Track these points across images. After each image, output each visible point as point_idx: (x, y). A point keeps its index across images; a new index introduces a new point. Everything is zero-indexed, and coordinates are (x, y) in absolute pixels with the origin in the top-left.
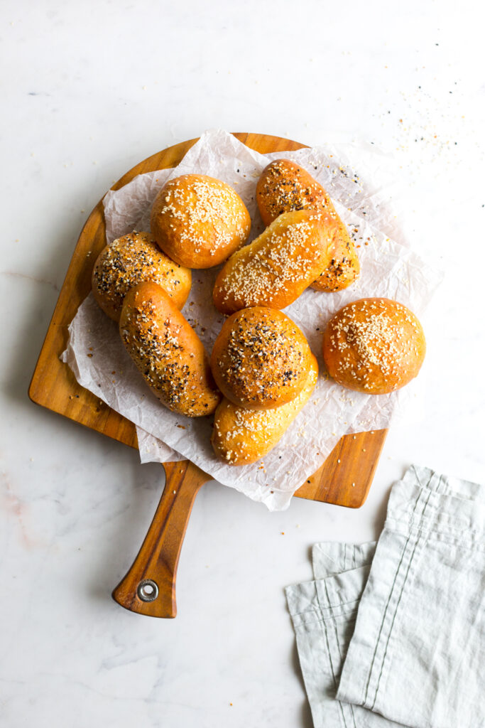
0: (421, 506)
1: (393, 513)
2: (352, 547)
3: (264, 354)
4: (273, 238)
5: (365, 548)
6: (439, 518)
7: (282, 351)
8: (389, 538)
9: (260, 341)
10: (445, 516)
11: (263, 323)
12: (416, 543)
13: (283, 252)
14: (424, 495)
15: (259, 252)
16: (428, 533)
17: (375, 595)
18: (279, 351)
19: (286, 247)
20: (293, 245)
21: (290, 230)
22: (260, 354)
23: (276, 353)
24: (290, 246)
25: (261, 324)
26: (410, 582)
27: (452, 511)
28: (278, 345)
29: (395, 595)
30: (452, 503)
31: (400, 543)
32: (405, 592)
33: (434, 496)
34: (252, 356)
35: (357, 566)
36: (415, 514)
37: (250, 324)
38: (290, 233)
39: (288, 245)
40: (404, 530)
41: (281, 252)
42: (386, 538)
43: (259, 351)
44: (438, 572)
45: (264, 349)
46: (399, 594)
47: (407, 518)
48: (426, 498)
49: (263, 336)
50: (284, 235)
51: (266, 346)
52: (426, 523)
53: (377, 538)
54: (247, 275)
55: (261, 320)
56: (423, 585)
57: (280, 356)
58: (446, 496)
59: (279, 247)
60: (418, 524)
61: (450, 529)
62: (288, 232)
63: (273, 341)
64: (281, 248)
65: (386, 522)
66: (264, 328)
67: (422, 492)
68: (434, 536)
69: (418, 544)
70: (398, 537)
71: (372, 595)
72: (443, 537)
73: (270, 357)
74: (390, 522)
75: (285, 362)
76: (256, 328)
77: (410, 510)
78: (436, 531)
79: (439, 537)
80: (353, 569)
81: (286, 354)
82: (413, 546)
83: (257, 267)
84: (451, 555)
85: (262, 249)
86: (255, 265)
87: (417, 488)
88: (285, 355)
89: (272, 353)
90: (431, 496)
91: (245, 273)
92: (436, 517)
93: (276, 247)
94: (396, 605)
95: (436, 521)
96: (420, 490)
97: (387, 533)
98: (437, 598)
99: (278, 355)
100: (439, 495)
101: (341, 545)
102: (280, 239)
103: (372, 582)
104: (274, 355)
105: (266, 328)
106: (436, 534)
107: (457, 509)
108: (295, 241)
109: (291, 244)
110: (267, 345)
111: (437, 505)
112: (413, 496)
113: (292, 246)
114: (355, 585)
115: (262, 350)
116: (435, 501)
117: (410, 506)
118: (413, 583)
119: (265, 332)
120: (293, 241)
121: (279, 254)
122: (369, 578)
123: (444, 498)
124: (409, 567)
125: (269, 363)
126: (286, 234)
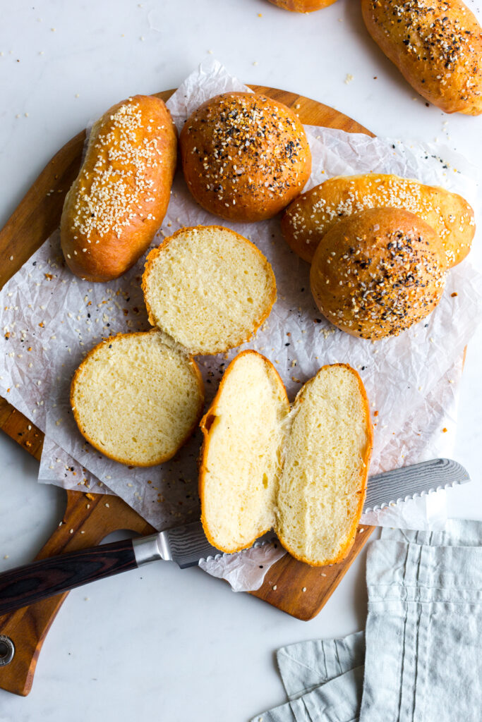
0: (412, 571)
1: (376, 589)
2: (332, 643)
3: (252, 141)
4: (102, 141)
5: (349, 641)
6: (441, 580)
7: (267, 126)
8: (378, 624)
9: (238, 130)
10: (449, 578)
11: (225, 110)
12: (418, 623)
13: (124, 145)
14: (414, 553)
15: (97, 165)
16: (430, 605)
17: (378, 709)
18: (265, 127)
19: (124, 139)
20: (130, 131)
21: (117, 119)
22: (248, 144)
23: (264, 132)
24: (128, 135)
25: (224, 114)
26: (423, 681)
27: (457, 567)
28: (259, 123)
29: (407, 703)
30: (454, 555)
31: (395, 627)
32: (419, 695)
33: (427, 551)
34: (240, 152)
35: (343, 671)
36: (407, 583)
37: (212, 121)
38: (118, 122)
39: (125, 136)
40: (396, 609)
41: (122, 147)
42: (374, 625)
43: (244, 141)
44: (459, 658)
45: (248, 136)
46: (412, 699)
47: (396, 590)
48: (417, 556)
49: (236, 124)
50: (113, 128)
51: (247, 132)
52: (425, 592)
53: (362, 626)
54: (98, 199)
55: (220, 109)
56: (442, 681)
57: (269, 132)
58: (444, 548)
59: (116, 143)
60: (414, 595)
61: (460, 593)
62: (115, 123)
63: (250, 121)
64: (119, 143)
65: (369, 603)
66: (231, 115)
67: (410, 550)
68: (440, 607)
69: (420, 623)
70: (391, 620)
71: (373, 709)
72: (453, 607)
73: (260, 140)
74: (376, 602)
75: (278, 135)
76: (222, 121)
77: (398, 577)
78: (441, 601)
79: (446, 607)
80: (339, 675)
81: (274, 126)
82: (415, 628)
83: (104, 183)
84: (471, 629)
85: (98, 159)
86: (100, 182)
87: (401, 545)
88: (272, 128)
89: (259, 134)
90: (423, 553)
91: (95, 199)
92: (437, 579)
93: (113, 145)
94: (410, 716)
95: (437, 585)
96: (406, 547)
97: (374, 618)
98: (466, 694)
99: (266, 132)
100: (433, 549)
101: (316, 644)
102: (111, 136)
103: (369, 691)
104: (263, 135)
105: (233, 113)
106: (442, 603)
107: (463, 563)
108: (130, 127)
109: (128, 131)
110: (248, 129)
111: (434, 563)
112: (398, 558)
113: (130, 134)
114: (347, 698)
115: (246, 139)
116: (430, 558)
117: (397, 572)
118: (427, 679)
119: (234, 118)
120: (127, 128)
121: (122, 150)
122: (365, 686)
123: (441, 551)
124: (416, 659)
125: (263, 146)
126: (114, 126)
